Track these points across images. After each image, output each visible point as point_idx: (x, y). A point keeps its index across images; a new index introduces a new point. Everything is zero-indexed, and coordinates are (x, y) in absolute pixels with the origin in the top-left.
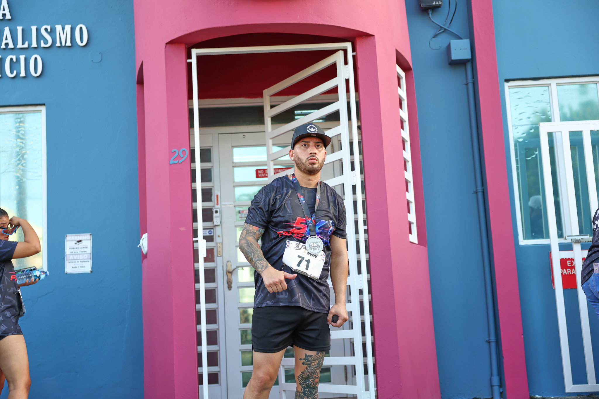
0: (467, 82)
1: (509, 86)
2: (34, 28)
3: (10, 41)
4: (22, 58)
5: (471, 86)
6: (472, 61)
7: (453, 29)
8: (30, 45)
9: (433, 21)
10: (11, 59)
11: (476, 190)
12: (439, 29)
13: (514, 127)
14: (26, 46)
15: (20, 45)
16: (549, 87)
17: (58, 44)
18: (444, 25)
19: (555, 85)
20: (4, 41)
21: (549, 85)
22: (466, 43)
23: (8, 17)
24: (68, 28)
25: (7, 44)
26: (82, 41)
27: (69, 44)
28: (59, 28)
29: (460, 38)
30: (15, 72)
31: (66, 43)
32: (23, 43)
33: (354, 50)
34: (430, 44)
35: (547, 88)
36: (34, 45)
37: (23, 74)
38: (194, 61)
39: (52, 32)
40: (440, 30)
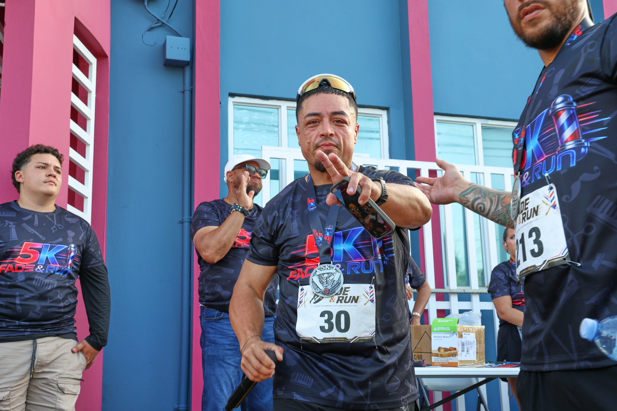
0: (184, 89)
1: (233, 102)
5: (187, 94)
6: (191, 64)
7: (174, 24)
9: (148, 11)
11: (183, 220)
12: (155, 22)
13: (236, 150)
16: (279, 109)
18: (162, 19)
19: (286, 107)
21: (278, 107)
22: (185, 42)
29: (178, 35)
34: (142, 37)
35: (276, 110)
40: (156, 24)
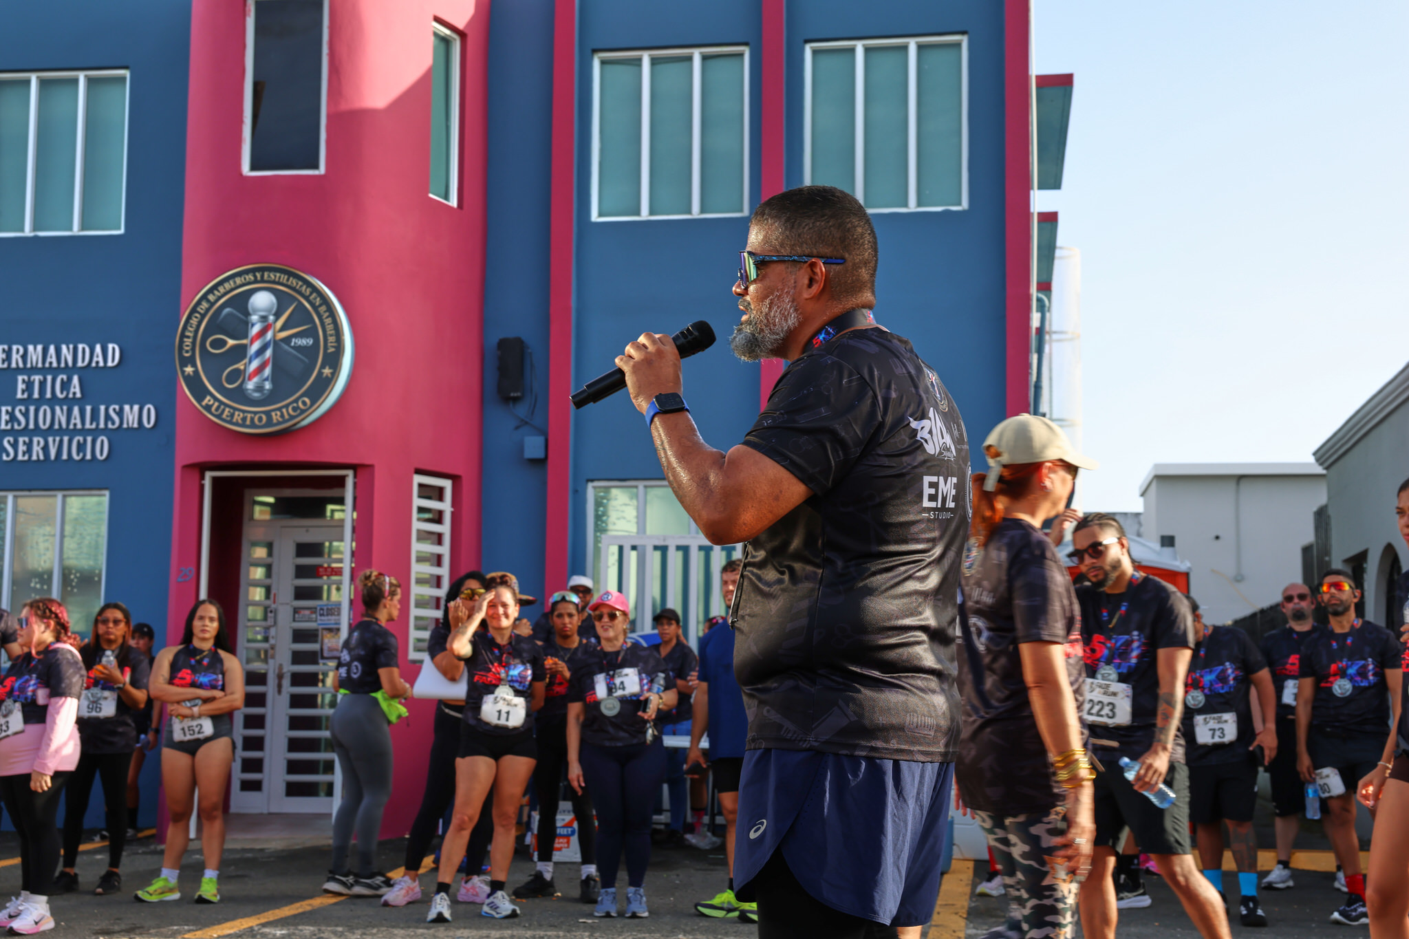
1: (594, 487)
2: (102, 408)
3: (78, 421)
4: (89, 439)
6: (545, 459)
8: (98, 424)
9: (514, 412)
10: (79, 441)
14: (94, 426)
15: (88, 426)
16: (638, 489)
17: (125, 426)
18: (525, 418)
19: (642, 487)
20: (73, 421)
21: (636, 487)
22: (540, 439)
23: (78, 395)
24: (136, 408)
25: (75, 425)
26: (149, 422)
27: (136, 425)
28: (127, 408)
29: (536, 434)
30: (81, 455)
31: (133, 423)
32: (91, 424)
33: (355, 476)
35: (635, 490)
36: (102, 425)
37: (88, 457)
38: (207, 483)
39: (120, 413)
40: (520, 422)
